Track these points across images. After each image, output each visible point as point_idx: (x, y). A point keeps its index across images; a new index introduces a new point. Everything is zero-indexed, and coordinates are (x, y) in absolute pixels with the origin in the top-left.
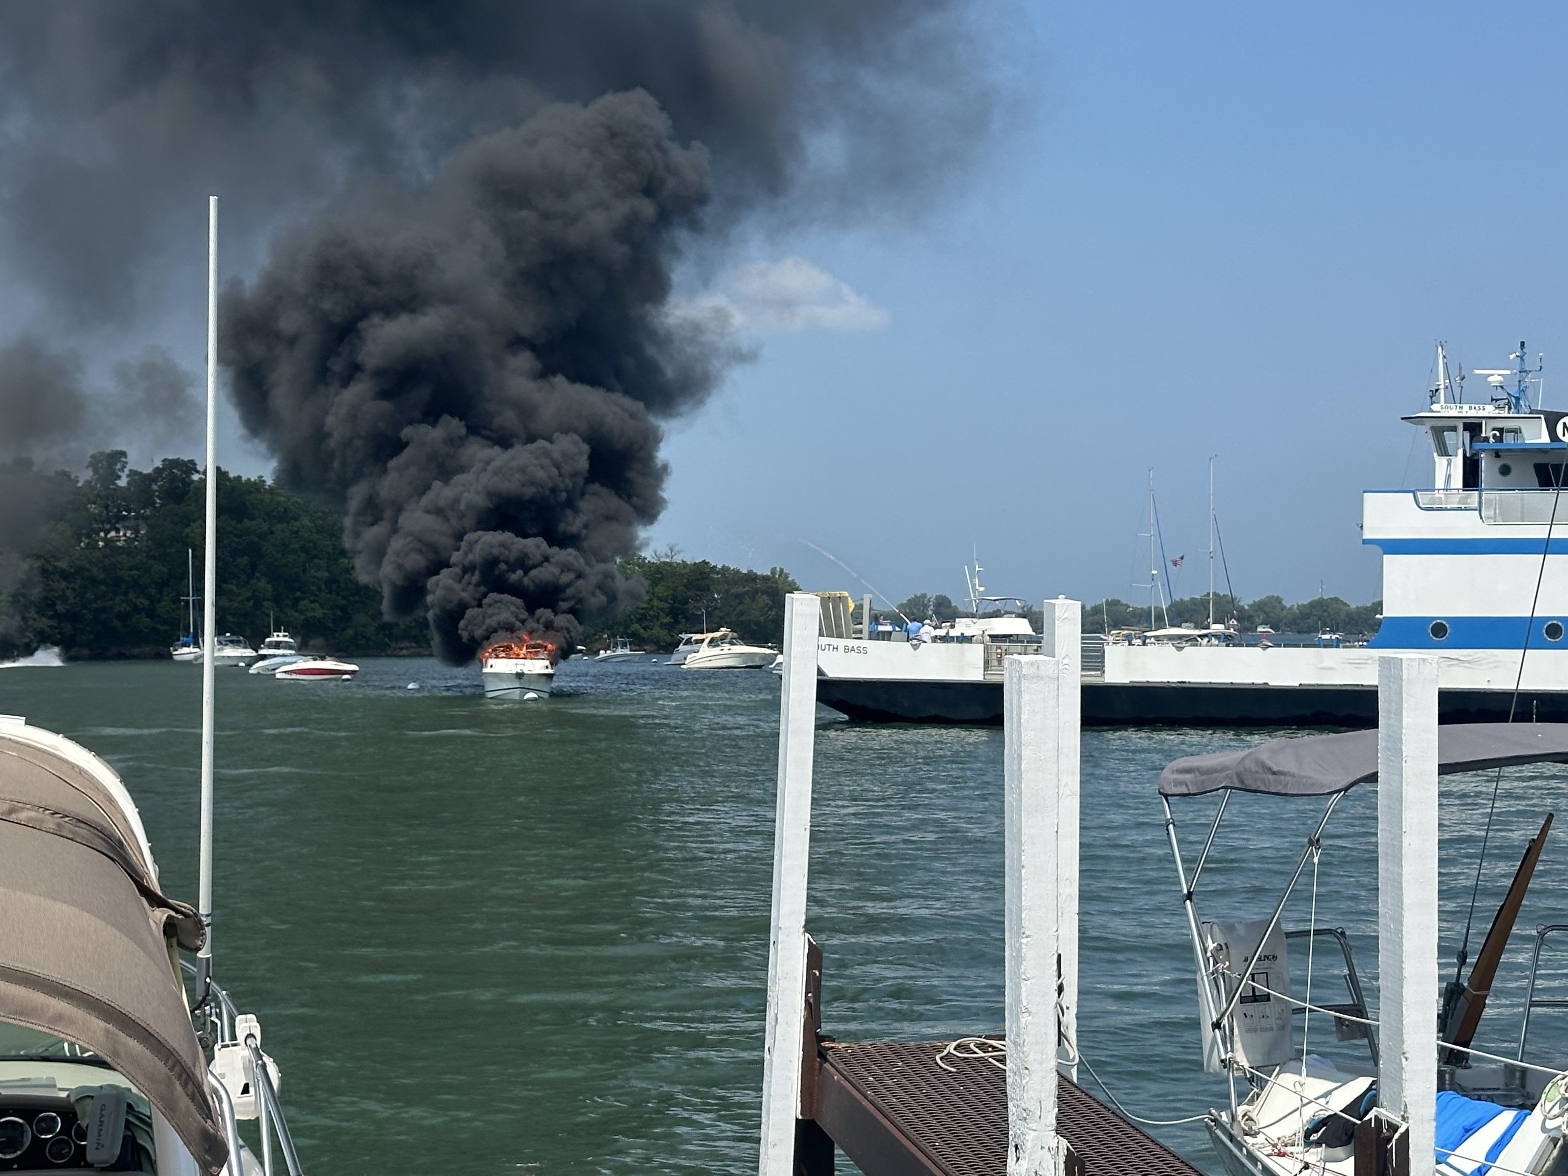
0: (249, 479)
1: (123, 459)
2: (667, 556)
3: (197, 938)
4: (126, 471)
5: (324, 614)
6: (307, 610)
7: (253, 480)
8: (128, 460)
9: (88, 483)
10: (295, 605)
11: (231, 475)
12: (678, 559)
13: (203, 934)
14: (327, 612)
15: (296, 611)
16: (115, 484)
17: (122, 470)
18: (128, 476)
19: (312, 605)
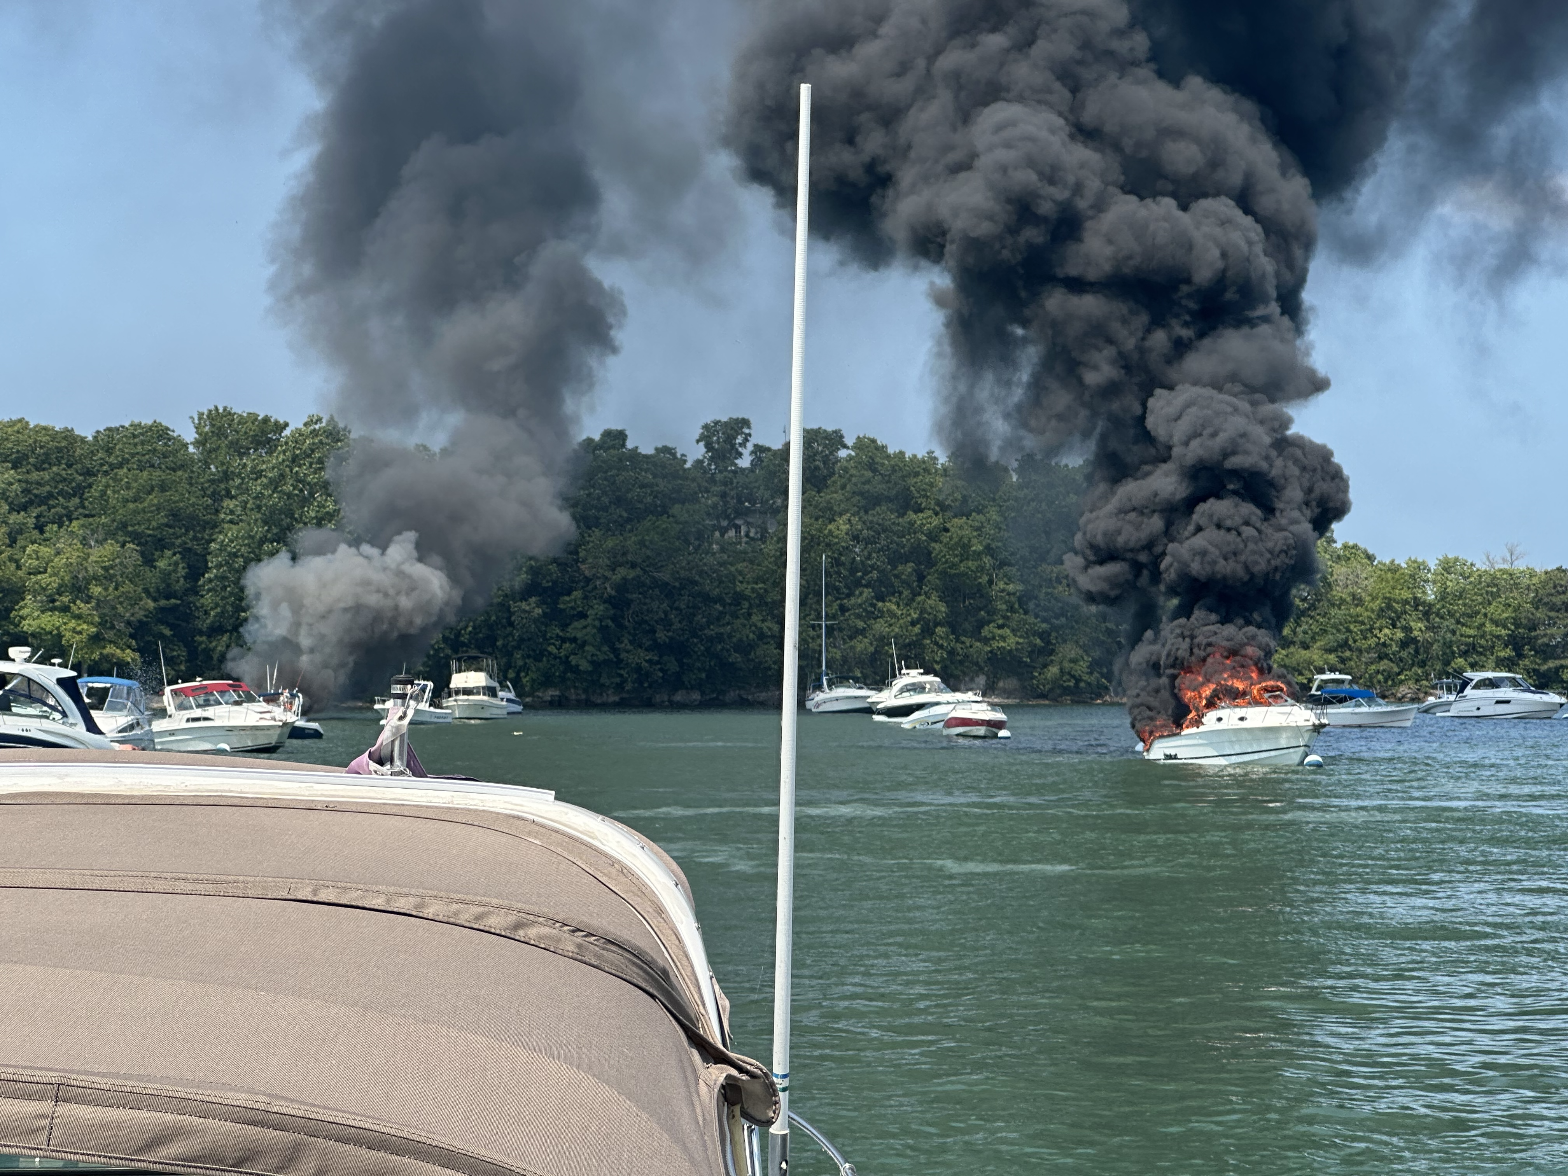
0: (915, 456)
1: (747, 431)
2: (1504, 560)
3: (769, 1107)
4: (750, 446)
5: (1018, 643)
6: (994, 638)
7: (920, 456)
8: (752, 432)
9: (699, 462)
10: (976, 633)
11: (891, 451)
12: (1521, 565)
13: (776, 1103)
14: (1021, 640)
15: (979, 640)
16: (736, 465)
17: (743, 444)
18: (752, 453)
19: (1000, 632)
